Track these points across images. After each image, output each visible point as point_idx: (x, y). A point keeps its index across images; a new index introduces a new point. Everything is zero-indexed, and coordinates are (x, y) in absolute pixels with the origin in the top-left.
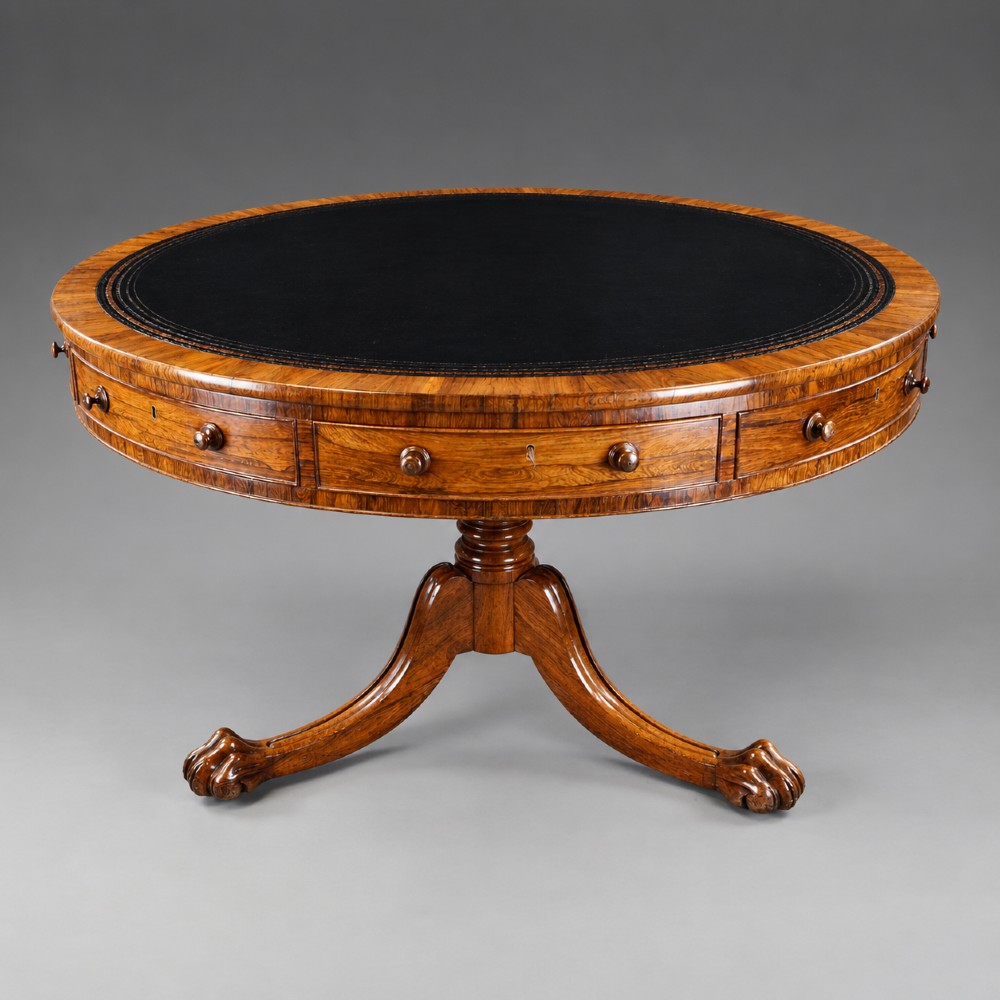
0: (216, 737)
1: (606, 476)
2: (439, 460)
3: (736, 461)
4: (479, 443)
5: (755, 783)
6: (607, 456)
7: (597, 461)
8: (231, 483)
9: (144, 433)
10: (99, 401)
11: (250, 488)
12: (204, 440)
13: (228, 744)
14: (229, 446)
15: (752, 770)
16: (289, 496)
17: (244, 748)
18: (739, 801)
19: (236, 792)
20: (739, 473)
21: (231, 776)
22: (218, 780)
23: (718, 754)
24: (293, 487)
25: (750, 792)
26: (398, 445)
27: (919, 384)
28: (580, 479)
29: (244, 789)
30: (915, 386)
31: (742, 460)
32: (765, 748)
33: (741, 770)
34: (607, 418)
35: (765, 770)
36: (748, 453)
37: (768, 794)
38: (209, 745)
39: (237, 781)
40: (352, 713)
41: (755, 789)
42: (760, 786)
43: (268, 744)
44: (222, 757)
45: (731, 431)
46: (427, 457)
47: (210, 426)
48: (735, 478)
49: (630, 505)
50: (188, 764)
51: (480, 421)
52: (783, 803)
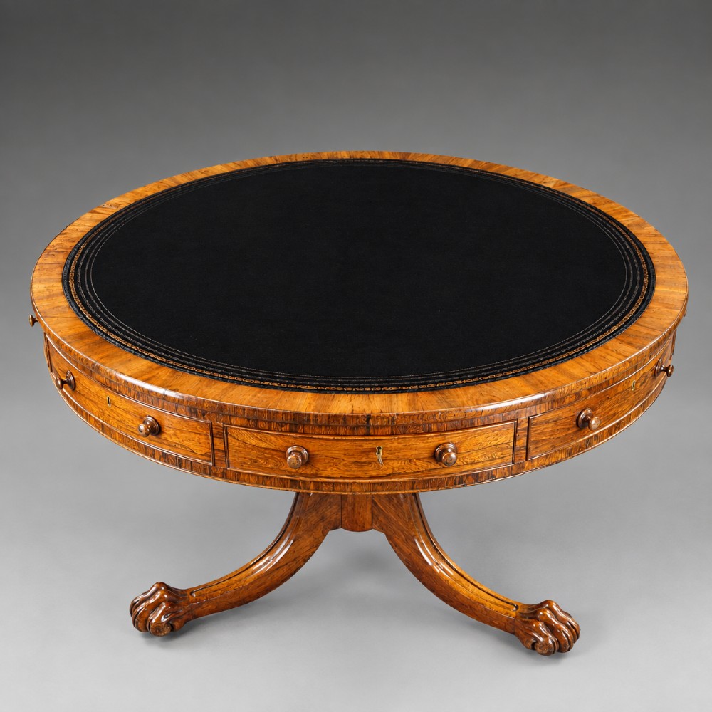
0: (154, 588)
1: (433, 466)
2: (314, 455)
3: (527, 448)
4: (343, 445)
5: (541, 634)
6: (435, 451)
7: (426, 455)
8: (165, 457)
9: (102, 413)
10: (69, 383)
11: (179, 463)
12: (146, 430)
13: (162, 595)
14: (163, 432)
15: (540, 624)
16: (207, 471)
17: (174, 597)
18: (530, 644)
19: (167, 630)
20: (529, 456)
21: (163, 620)
22: (153, 621)
23: (517, 607)
24: (210, 467)
25: (537, 641)
26: (286, 444)
27: (666, 370)
28: (414, 468)
29: (173, 628)
30: (663, 370)
31: (532, 447)
32: (550, 609)
33: (532, 623)
34: (434, 427)
35: (548, 625)
36: (536, 442)
37: (550, 642)
38: (148, 594)
39: (168, 622)
40: (253, 573)
41: (541, 639)
42: (545, 636)
43: (191, 593)
44: (157, 605)
45: (524, 429)
46: (305, 452)
47: (150, 419)
48: (527, 459)
49: (450, 483)
50: (134, 606)
51: (342, 431)
52: (561, 648)
